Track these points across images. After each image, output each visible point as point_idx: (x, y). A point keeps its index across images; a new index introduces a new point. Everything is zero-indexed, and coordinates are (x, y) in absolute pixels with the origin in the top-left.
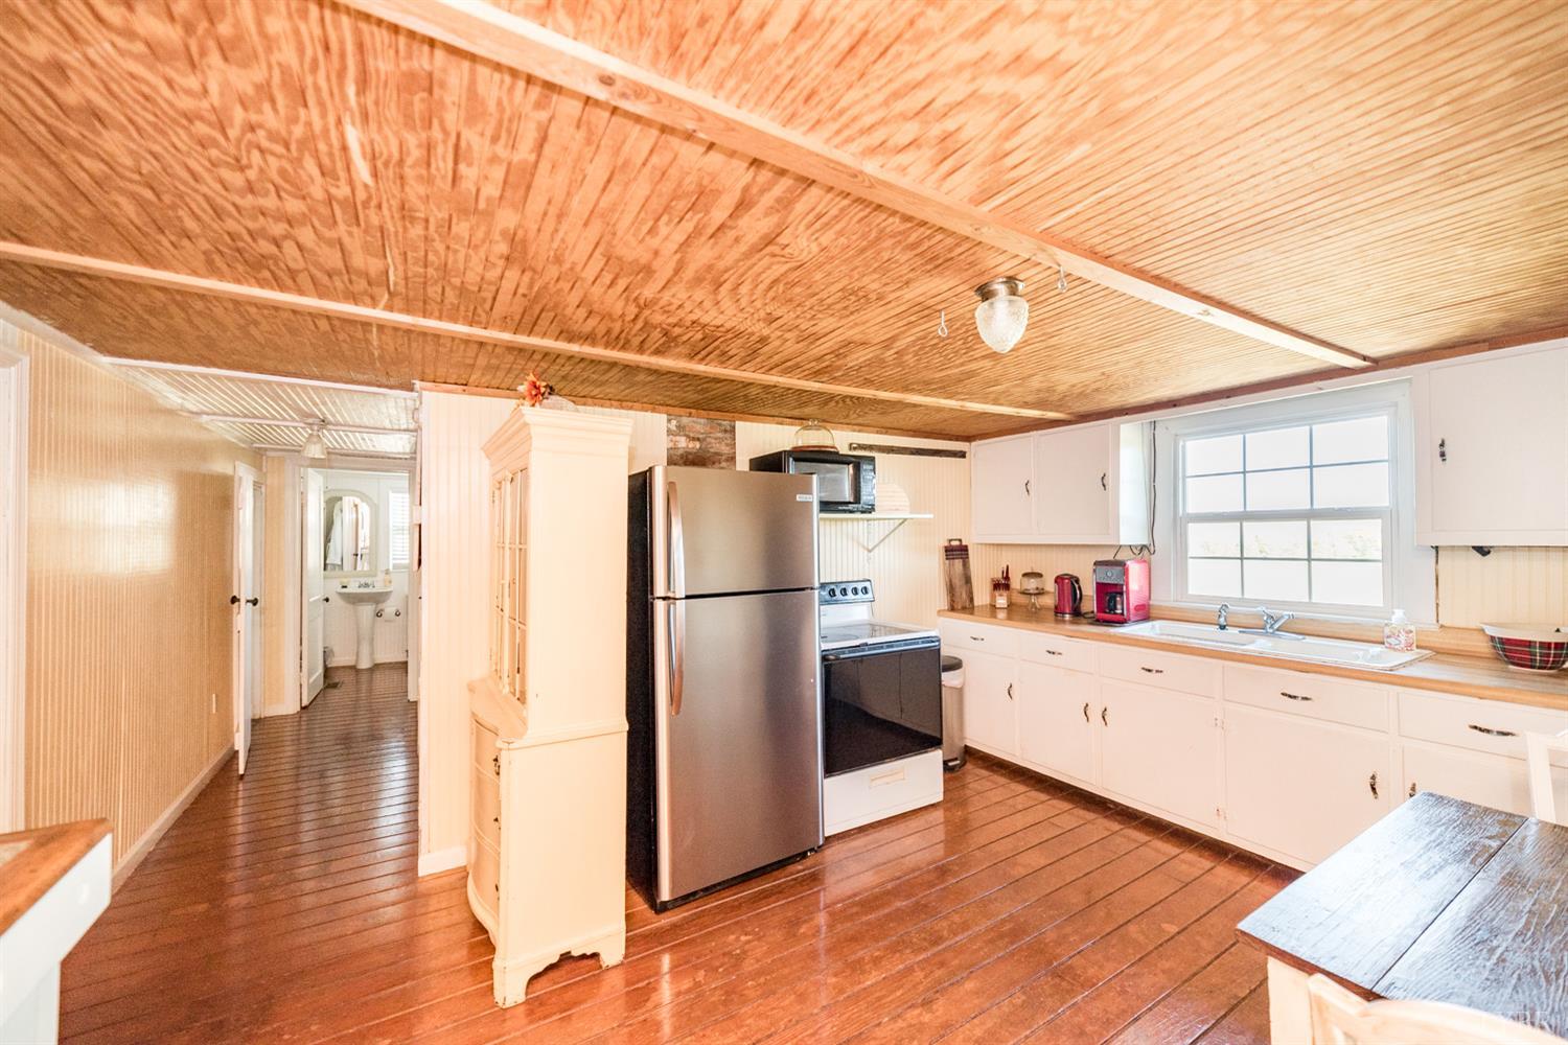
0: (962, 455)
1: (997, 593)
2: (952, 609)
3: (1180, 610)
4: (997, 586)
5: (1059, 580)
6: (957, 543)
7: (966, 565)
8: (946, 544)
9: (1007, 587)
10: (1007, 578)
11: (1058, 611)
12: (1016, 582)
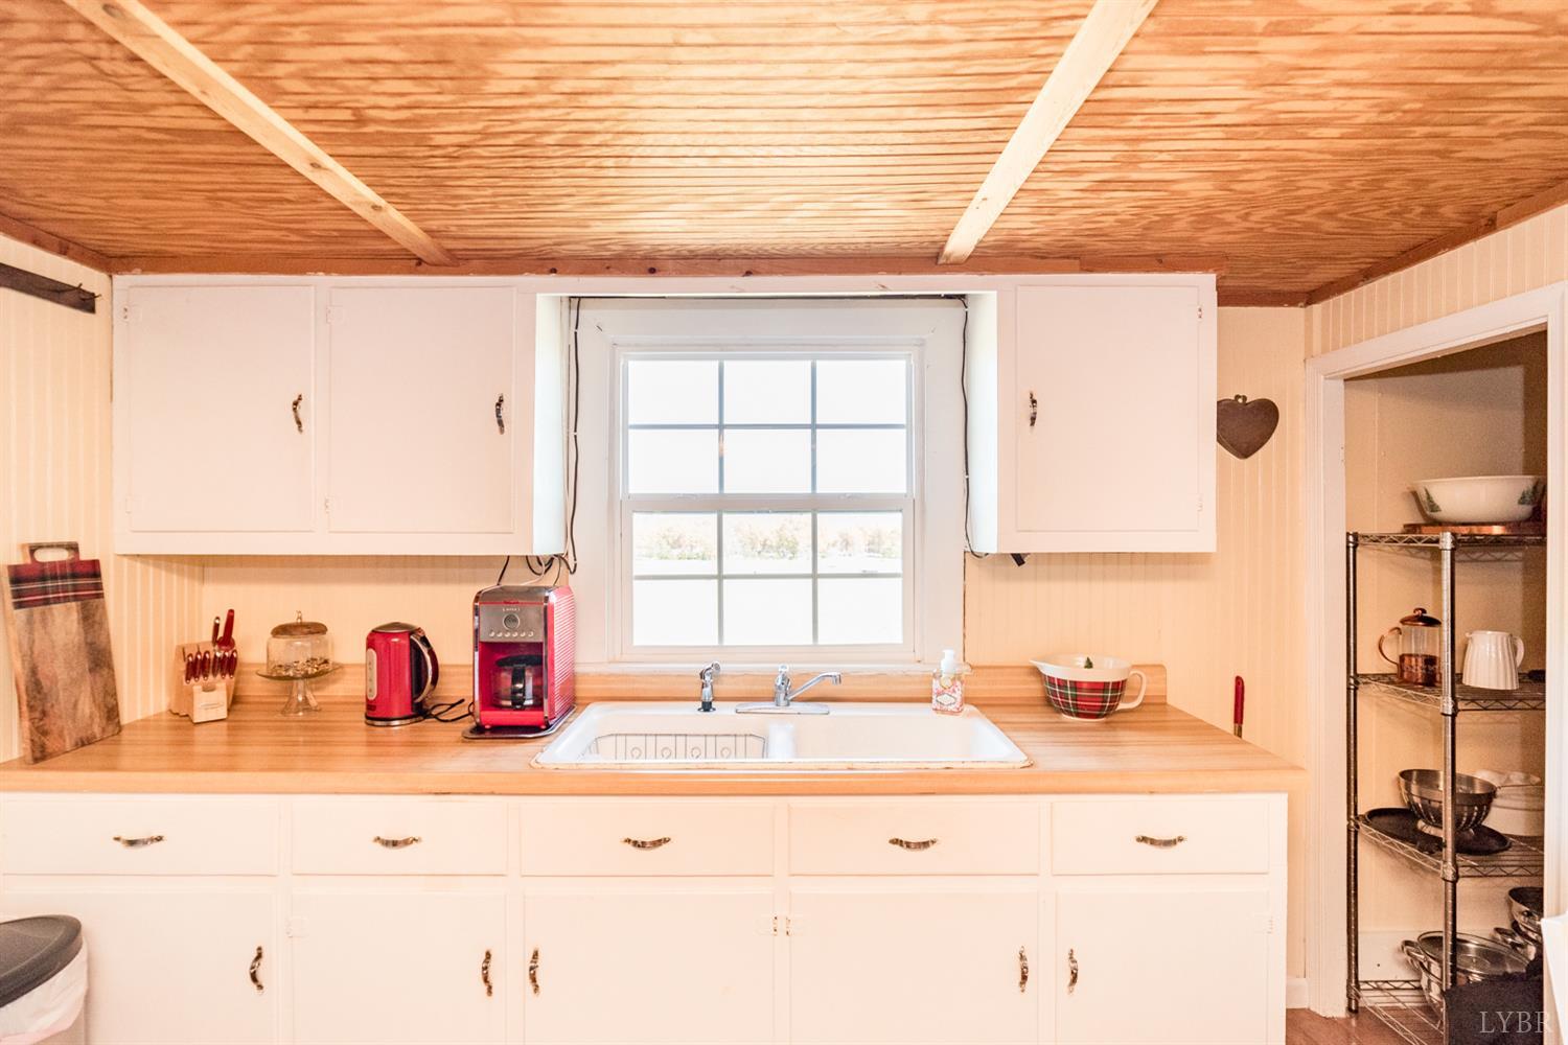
0: (85, 302)
1: (197, 685)
2: (40, 754)
3: (624, 677)
4: (197, 667)
5: (377, 639)
6: (63, 556)
7: (92, 619)
8: (19, 558)
9: (228, 665)
10: (226, 640)
11: (375, 713)
12: (255, 647)
